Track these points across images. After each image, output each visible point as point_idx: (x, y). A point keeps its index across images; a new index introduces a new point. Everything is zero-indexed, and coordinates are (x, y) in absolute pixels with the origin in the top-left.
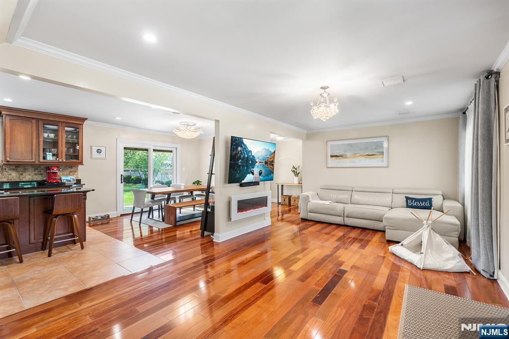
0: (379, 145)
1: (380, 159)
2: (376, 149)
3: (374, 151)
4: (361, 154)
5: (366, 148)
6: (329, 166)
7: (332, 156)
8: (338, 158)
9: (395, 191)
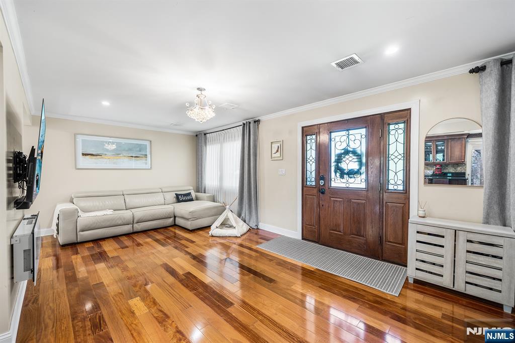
0: (141, 148)
1: (144, 161)
2: (140, 151)
3: (138, 153)
4: (125, 154)
5: (130, 150)
6: (77, 168)
7: (83, 154)
8: (93, 157)
9: (164, 190)
